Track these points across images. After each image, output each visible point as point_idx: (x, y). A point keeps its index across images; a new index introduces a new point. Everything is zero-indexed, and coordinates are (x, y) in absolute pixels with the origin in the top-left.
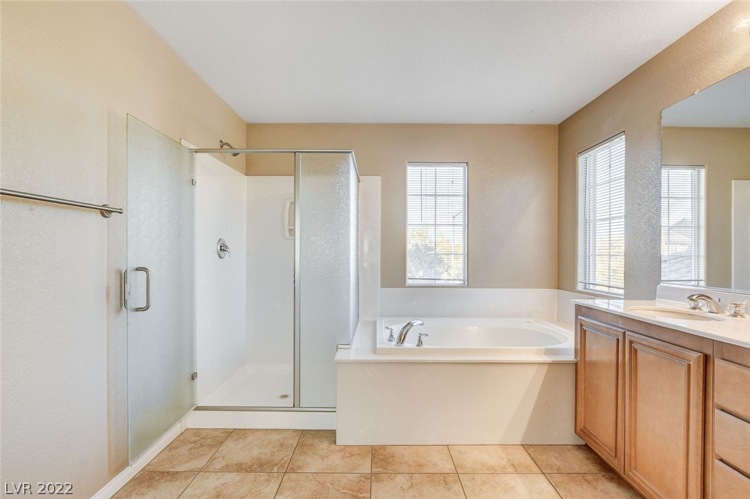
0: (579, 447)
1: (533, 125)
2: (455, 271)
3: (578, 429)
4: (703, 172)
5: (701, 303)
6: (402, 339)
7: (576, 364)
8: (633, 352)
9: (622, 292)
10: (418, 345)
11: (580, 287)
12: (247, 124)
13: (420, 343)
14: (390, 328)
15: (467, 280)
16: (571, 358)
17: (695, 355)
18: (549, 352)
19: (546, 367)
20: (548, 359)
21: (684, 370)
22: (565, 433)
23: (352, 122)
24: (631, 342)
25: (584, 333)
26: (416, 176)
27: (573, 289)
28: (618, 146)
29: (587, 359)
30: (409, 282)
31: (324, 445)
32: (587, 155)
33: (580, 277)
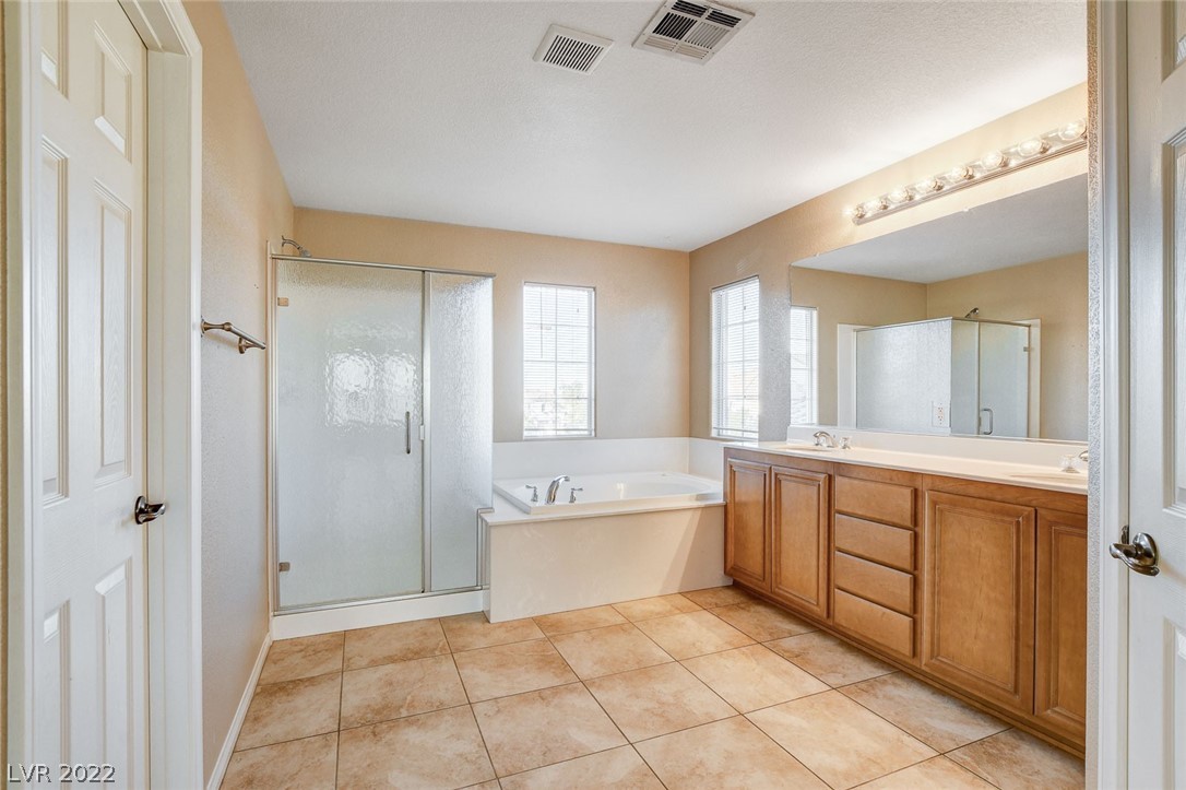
0: (728, 587)
1: (666, 250)
2: (577, 418)
3: (729, 567)
4: (815, 313)
5: (822, 439)
6: (551, 498)
7: (726, 507)
8: (778, 482)
9: (756, 436)
10: (572, 501)
11: (714, 433)
12: (295, 207)
13: (573, 500)
14: (532, 485)
15: (595, 430)
16: (720, 501)
17: (823, 476)
18: (701, 497)
19: (699, 513)
20: (702, 504)
21: (816, 488)
22: (715, 575)
23: (454, 222)
24: (776, 474)
25: (733, 473)
26: (535, 299)
27: (707, 436)
28: (752, 289)
29: (737, 499)
30: (526, 433)
31: (478, 626)
32: (721, 292)
33: (714, 423)
